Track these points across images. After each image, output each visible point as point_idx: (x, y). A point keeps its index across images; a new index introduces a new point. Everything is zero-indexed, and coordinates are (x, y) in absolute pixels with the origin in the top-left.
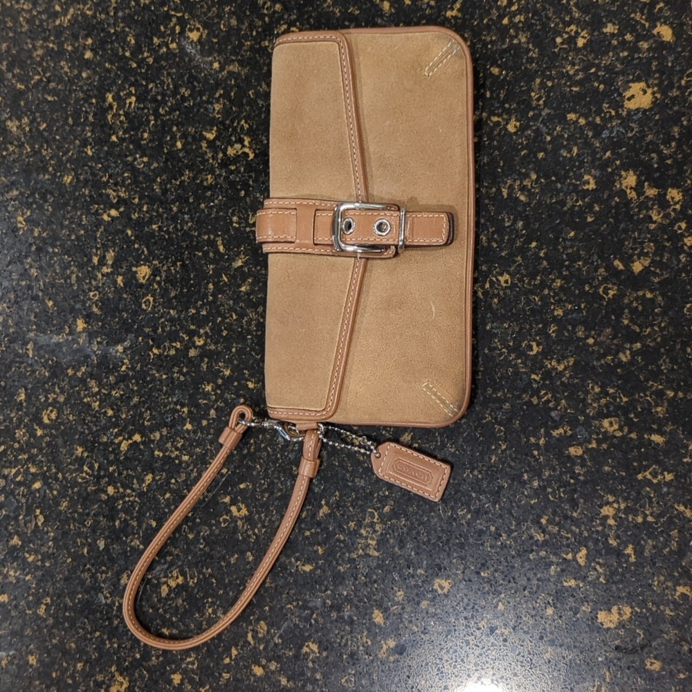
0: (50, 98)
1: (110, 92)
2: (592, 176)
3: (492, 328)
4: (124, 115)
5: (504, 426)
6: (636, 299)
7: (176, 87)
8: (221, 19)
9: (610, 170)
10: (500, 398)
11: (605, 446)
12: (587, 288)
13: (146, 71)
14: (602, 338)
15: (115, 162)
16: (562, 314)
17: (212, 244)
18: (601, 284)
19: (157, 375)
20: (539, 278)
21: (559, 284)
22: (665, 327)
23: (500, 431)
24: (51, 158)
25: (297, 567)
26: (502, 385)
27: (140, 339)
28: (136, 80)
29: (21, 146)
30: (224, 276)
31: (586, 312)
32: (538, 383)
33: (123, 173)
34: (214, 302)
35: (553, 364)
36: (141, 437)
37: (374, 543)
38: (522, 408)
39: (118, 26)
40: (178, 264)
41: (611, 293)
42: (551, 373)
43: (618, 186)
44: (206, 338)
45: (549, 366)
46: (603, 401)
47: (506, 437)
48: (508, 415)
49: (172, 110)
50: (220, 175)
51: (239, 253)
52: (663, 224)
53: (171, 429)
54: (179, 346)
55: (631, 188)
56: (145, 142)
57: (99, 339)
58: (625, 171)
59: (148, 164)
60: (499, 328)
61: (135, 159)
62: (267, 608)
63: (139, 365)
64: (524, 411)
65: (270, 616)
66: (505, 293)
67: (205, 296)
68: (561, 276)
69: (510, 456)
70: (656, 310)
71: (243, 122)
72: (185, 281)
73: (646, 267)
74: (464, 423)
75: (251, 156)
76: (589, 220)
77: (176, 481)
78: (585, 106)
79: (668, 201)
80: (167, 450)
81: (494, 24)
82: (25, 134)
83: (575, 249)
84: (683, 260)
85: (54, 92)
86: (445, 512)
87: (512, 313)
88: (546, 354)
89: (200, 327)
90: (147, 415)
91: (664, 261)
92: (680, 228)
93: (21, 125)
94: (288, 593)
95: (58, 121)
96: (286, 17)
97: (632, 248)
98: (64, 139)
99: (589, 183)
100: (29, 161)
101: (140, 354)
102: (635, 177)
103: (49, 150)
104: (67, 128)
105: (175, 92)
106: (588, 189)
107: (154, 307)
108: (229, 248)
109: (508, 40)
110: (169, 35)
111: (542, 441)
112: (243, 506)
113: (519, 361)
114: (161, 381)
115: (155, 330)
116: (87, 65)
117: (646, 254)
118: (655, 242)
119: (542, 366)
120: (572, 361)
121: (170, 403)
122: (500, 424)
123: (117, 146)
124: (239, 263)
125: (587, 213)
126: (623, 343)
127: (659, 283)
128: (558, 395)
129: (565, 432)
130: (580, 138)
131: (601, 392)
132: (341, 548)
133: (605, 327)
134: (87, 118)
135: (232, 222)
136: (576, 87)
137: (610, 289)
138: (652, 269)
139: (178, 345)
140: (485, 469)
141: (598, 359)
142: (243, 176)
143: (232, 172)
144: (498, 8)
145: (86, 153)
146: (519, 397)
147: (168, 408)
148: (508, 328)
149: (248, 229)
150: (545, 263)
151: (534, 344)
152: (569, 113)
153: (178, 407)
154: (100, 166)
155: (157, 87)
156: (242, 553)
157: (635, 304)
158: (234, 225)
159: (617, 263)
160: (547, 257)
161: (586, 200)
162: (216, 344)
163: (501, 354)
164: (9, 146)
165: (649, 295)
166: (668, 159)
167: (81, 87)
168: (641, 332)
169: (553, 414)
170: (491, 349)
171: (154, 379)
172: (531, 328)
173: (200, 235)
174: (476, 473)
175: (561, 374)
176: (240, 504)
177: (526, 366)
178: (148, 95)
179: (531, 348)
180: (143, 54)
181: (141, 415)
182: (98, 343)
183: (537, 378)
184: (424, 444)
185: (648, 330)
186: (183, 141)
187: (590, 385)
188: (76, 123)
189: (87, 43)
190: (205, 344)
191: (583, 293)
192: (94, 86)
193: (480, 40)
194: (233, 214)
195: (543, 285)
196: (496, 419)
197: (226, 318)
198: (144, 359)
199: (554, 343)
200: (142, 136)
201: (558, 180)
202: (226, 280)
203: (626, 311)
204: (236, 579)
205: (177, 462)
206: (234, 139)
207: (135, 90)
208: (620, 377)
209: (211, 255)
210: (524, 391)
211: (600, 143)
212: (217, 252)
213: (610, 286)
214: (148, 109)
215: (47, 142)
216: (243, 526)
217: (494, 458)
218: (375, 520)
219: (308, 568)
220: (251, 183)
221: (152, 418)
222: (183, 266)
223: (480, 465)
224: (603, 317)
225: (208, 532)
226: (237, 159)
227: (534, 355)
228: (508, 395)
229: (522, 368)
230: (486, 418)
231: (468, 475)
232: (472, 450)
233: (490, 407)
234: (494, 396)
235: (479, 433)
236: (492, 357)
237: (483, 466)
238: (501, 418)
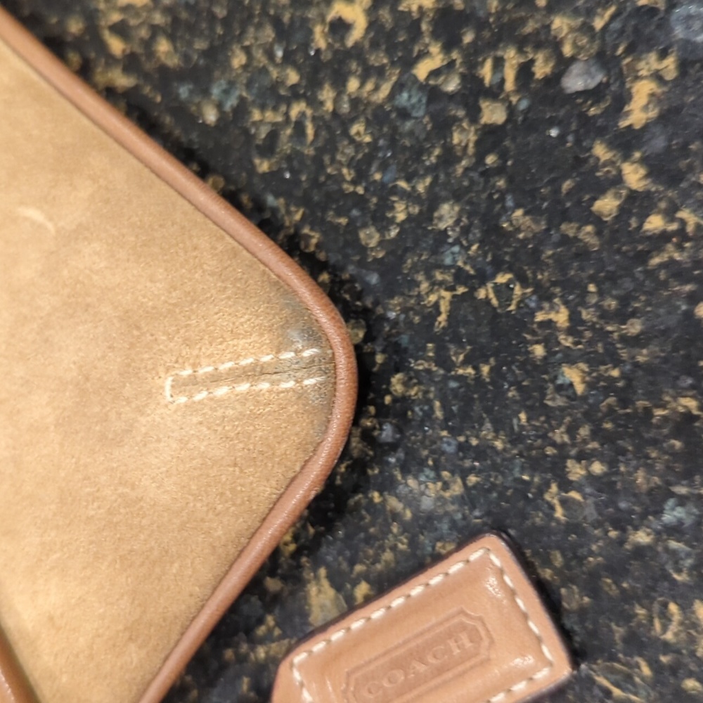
3: (219, 106)
5: (498, 266)
10: (410, 218)
26: (383, 185)
32: (451, 65)
38: (487, 174)
42: (451, 8)
48: (477, 233)
60: (232, 84)
64: (499, 170)
69: (605, 315)
74: (406, 384)
86: (626, 681)
111: (634, 176)
113: (353, 85)
122: (482, 278)
128: (530, 27)
129: (657, 77)
140: (584, 431)
146: (449, 157)
148: (250, 57)
163: (299, 127)
169: (575, 82)
170: (269, 148)
174: (576, 471)
177: (380, 72)
183: (437, 62)
184: (376, 560)
196: (460, 276)
210: (443, 126)
217: (573, 375)
223: (560, 436)
227: (368, 30)
228: (421, 188)
229: (377, 88)
230: (436, 305)
231: (564, 503)
232: (499, 426)
233: (415, 268)
234: (394, 233)
235: (465, 363)
236: (289, 158)
237: (572, 431)
238: (469, 260)
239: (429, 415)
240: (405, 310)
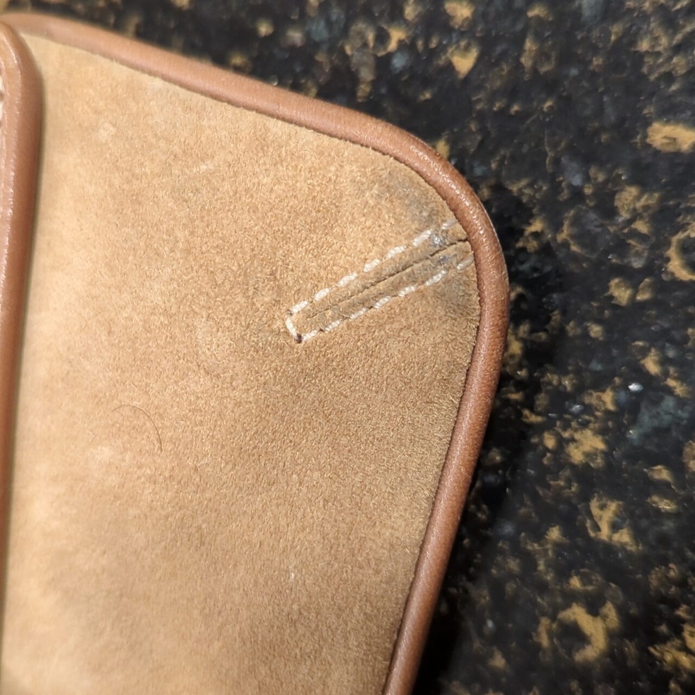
16: (601, 446)
18: (658, 245)
31: (682, 378)
76: (464, 63)
125: (442, 49)
151: (578, 614)
172: (529, 561)
179: (573, 635)
199: (646, 562)
201: (281, 23)
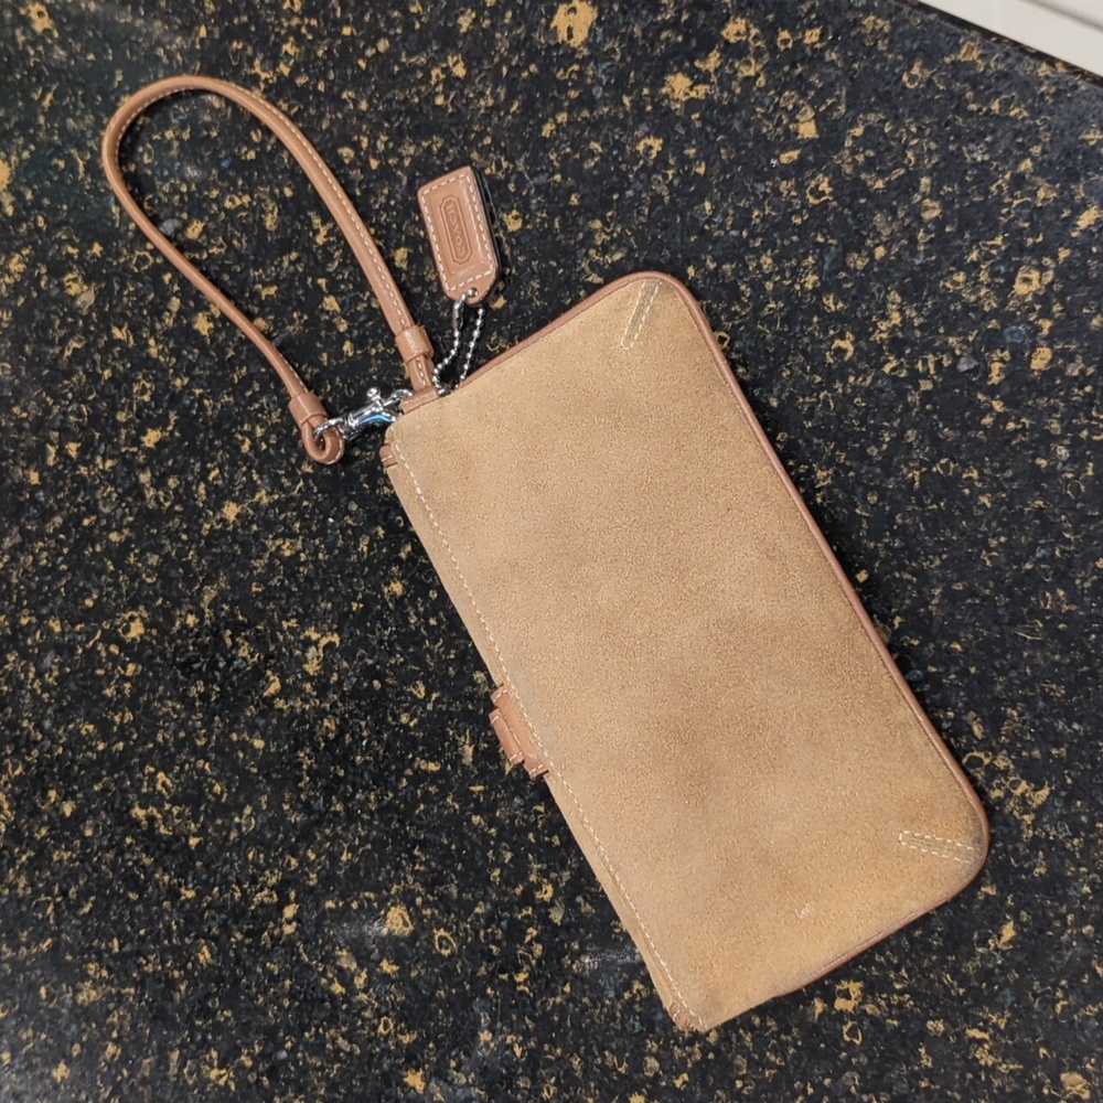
0: (86, 909)
1: (130, 807)
2: (643, 138)
3: (779, 398)
4: (173, 805)
5: (941, 456)
6: (854, 152)
7: (184, 698)
8: (139, 576)
9: (649, 108)
10: (892, 439)
11: (1057, 308)
12: (798, 221)
13: (137, 731)
14: (886, 232)
15: (226, 861)
17: (420, 777)
19: (558, 1000)
20: (743, 287)
21: (769, 261)
22: (919, 128)
23: (945, 467)
24: (163, 962)
25: (997, 949)
26: (875, 426)
27: (489, 991)
28: (141, 756)
29: (120, 999)
30: (473, 788)
32: (900, 366)
33: (247, 858)
34: (501, 829)
35: (883, 328)
36: (640, 1093)
37: (1024, 785)
38: (928, 413)
39: (60, 738)
40: (416, 852)
41: (824, 187)
42: (897, 338)
43: (678, 106)
44: (548, 877)
45: (884, 336)
46: (984, 277)
47: (961, 462)
48: (927, 442)
49: (207, 723)
50: (334, 705)
51: (455, 742)
52: (767, 65)
53: (654, 1032)
54: (535, 933)
55: (691, 88)
56: (225, 796)
57: (453, 1064)
58: (663, 86)
59: (257, 810)
60: (784, 386)
61: (239, 826)
62: (1043, 1051)
63: (527, 1021)
64: (934, 411)
65: (1061, 1055)
66: (738, 352)
67: (485, 837)
68: (758, 253)
69: (995, 470)
70: (887, 130)
71: (285, 625)
72: (446, 857)
73: (814, 117)
74: (902, 518)
75: (336, 639)
77: (742, 1078)
78: (544, 104)
79: (739, 42)
80: (683, 1061)
81: (368, 182)
82: (110, 983)
83: (731, 212)
84: (834, 56)
85: (83, 896)
86: (1032, 632)
87: (773, 354)
88: (863, 331)
89: (525, 877)
90: (611, 1059)
91: (820, 85)
92: (785, 42)
93: (94, 981)
94: (1035, 996)
95: (121, 916)
96: (190, 478)
97: (777, 126)
98: (150, 922)
99: (651, 148)
100: (147, 1001)
101: (512, 1007)
102: (680, 76)
103: (152, 958)
104: (139, 908)
105: (189, 705)
106: (658, 153)
107: (455, 935)
108: (437, 752)
109: (399, 173)
110: (114, 667)
111: (998, 406)
112: (844, 985)
113: (851, 379)
114: (571, 999)
115: (490, 958)
116: (78, 817)
117: (797, 108)
118: (785, 87)
119: (879, 348)
120: (895, 297)
121: (613, 1007)
122: (934, 462)
123: (206, 843)
124: (469, 750)
126: (909, 202)
127: (848, 107)
128: (937, 344)
129: (1002, 360)
130: (583, 131)
131: (968, 273)
132: (1005, 850)
133: (871, 221)
134: (143, 866)
135: (406, 727)
136: (512, 105)
137: (817, 186)
138: (823, 108)
139: (533, 932)
140: (994, 524)
141: (914, 254)
142: (354, 670)
143: (340, 683)
144: (352, 165)
145: (187, 900)
146: (908, 408)
147: (618, 1015)
148: (792, 371)
149: (430, 707)
150: (727, 267)
152: (540, 130)
153: (627, 995)
154: (216, 889)
155: (166, 729)
156: (923, 1035)
157: (860, 158)
158: (412, 724)
159: (785, 158)
160: (720, 261)
161: (672, 162)
162: (563, 866)
163: (826, 402)
164: (110, 1020)
165: (858, 131)
166: (680, 17)
167: (101, 848)
168: (907, 167)
169: (963, 367)
170: (810, 415)
171: (561, 1009)
173: (395, 791)
174: (993, 543)
175: (906, 323)
176: (838, 987)
177: (865, 372)
178: (169, 749)
180: (113, 723)
181: (605, 1069)
182: (457, 1069)
183: (894, 364)
184: (902, 605)
185: (910, 154)
186: (257, 733)
187: (948, 285)
188: (140, 890)
189: (53, 800)
190: (555, 884)
191: (802, 230)
192: (110, 826)
193: (377, 212)
194: (396, 717)
195: (757, 286)
196: (923, 463)
197: (536, 823)
198: (523, 1005)
200: (215, 795)
202: (480, 788)
203: (863, 176)
204: (963, 1076)
205: (711, 1056)
206: (298, 652)
207: (152, 765)
208: (960, 233)
209: (432, 789)
210: (902, 394)
211: (606, 105)
212: (434, 777)
213: (813, 184)
214: (187, 761)
215: (139, 954)
216: (879, 1006)
217: (984, 500)
218: (986, 761)
219: (1008, 932)
220: (370, 662)
221: (618, 1052)
222: (423, 845)
223: (983, 528)
224: (854, 216)
225: (857, 1077)
226: (327, 665)
227: (855, 352)
228: (895, 424)
229: (865, 380)
230: (913, 478)
231: (990, 558)
232: (952, 529)
233: (899, 463)
234: (885, 447)
235: (931, 504)
236: (822, 419)
237: (988, 525)
238: (925, 455)
239: (918, 531)
240: (897, 483)
